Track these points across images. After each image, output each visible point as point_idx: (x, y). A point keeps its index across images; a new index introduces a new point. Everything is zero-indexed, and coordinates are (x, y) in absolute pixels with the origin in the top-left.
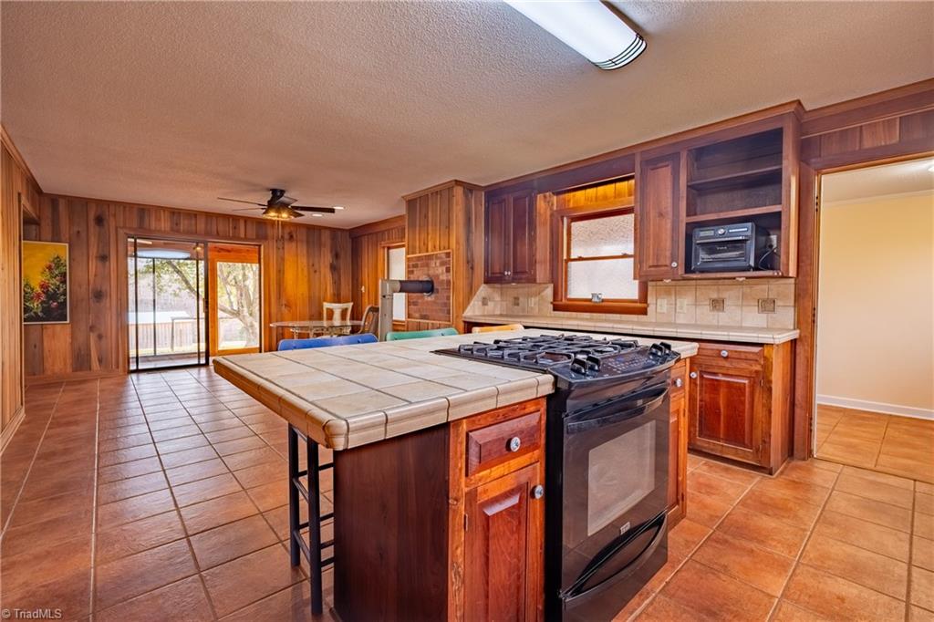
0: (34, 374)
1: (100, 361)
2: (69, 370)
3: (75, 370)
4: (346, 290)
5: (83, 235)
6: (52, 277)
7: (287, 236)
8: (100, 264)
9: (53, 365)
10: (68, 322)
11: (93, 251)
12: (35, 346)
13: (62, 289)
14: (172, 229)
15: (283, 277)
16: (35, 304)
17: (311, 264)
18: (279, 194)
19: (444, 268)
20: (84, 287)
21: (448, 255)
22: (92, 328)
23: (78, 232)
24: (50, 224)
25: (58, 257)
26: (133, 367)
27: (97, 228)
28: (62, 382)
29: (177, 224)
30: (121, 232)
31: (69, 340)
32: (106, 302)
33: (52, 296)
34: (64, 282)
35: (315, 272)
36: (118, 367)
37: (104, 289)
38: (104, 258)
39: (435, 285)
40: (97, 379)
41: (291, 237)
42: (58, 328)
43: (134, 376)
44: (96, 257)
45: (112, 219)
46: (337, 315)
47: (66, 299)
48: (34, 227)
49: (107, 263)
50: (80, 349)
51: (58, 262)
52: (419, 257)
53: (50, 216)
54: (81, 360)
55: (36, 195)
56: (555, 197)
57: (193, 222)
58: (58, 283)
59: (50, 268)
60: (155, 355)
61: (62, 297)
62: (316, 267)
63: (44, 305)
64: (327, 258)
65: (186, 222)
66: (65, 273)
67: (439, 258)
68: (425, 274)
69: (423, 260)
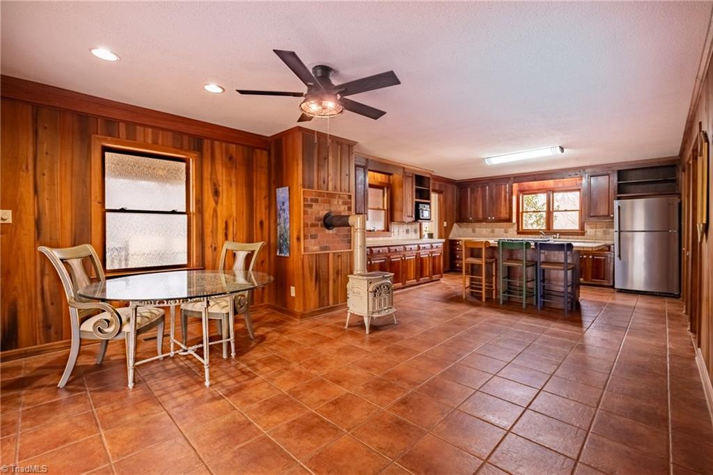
19: (346, 207)
52: (318, 192)
67: (342, 198)
68: (326, 210)
69: (324, 197)
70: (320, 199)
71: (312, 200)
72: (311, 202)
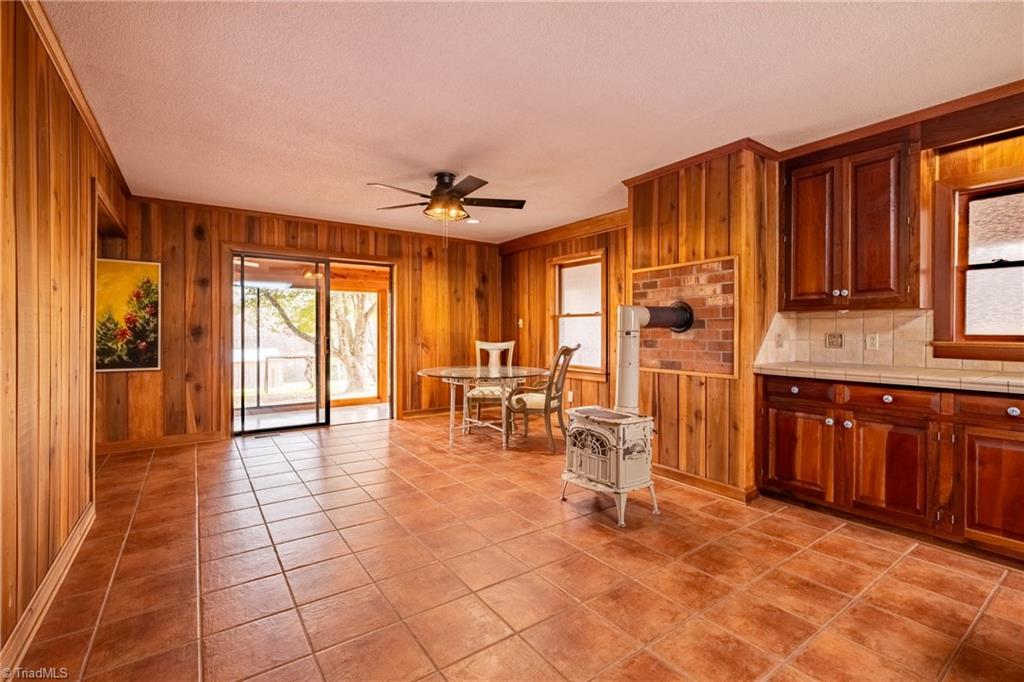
0: (117, 440)
1: (198, 421)
2: (159, 433)
3: (167, 433)
4: (495, 324)
5: (180, 252)
6: (140, 308)
7: (424, 253)
8: (199, 291)
9: (140, 427)
10: (159, 368)
11: (191, 274)
12: (118, 402)
13: (152, 325)
14: (288, 245)
15: (420, 308)
16: (119, 345)
17: (453, 290)
18: (447, 180)
19: (718, 288)
20: (180, 321)
21: (729, 264)
22: (188, 377)
23: (174, 248)
24: (139, 236)
25: (148, 282)
26: (237, 427)
27: (197, 243)
28: (152, 450)
29: (293, 238)
30: (226, 247)
31: (160, 393)
32: (205, 341)
33: (140, 334)
34: (155, 315)
35: (458, 300)
36: (219, 429)
37: (203, 325)
38: (204, 283)
39: (695, 314)
40: (193, 446)
41: (430, 254)
42: (147, 377)
43: (239, 440)
44: (195, 282)
45: (214, 229)
46: (495, 358)
47: (156, 338)
48: (119, 241)
49: (209, 289)
50: (173, 405)
51: (147, 288)
52: (657, 271)
53: (139, 226)
54: (174, 421)
55: (123, 199)
56: (937, 158)
57: (313, 234)
58: (147, 317)
59: (138, 296)
60: (258, 407)
61: (153, 335)
62: (460, 292)
63: (131, 346)
64: (473, 282)
65: (305, 234)
66: (157, 302)
67: (704, 271)
68: (672, 298)
69: (668, 276)
70: (659, 281)
71: (646, 286)
72: (644, 288)
